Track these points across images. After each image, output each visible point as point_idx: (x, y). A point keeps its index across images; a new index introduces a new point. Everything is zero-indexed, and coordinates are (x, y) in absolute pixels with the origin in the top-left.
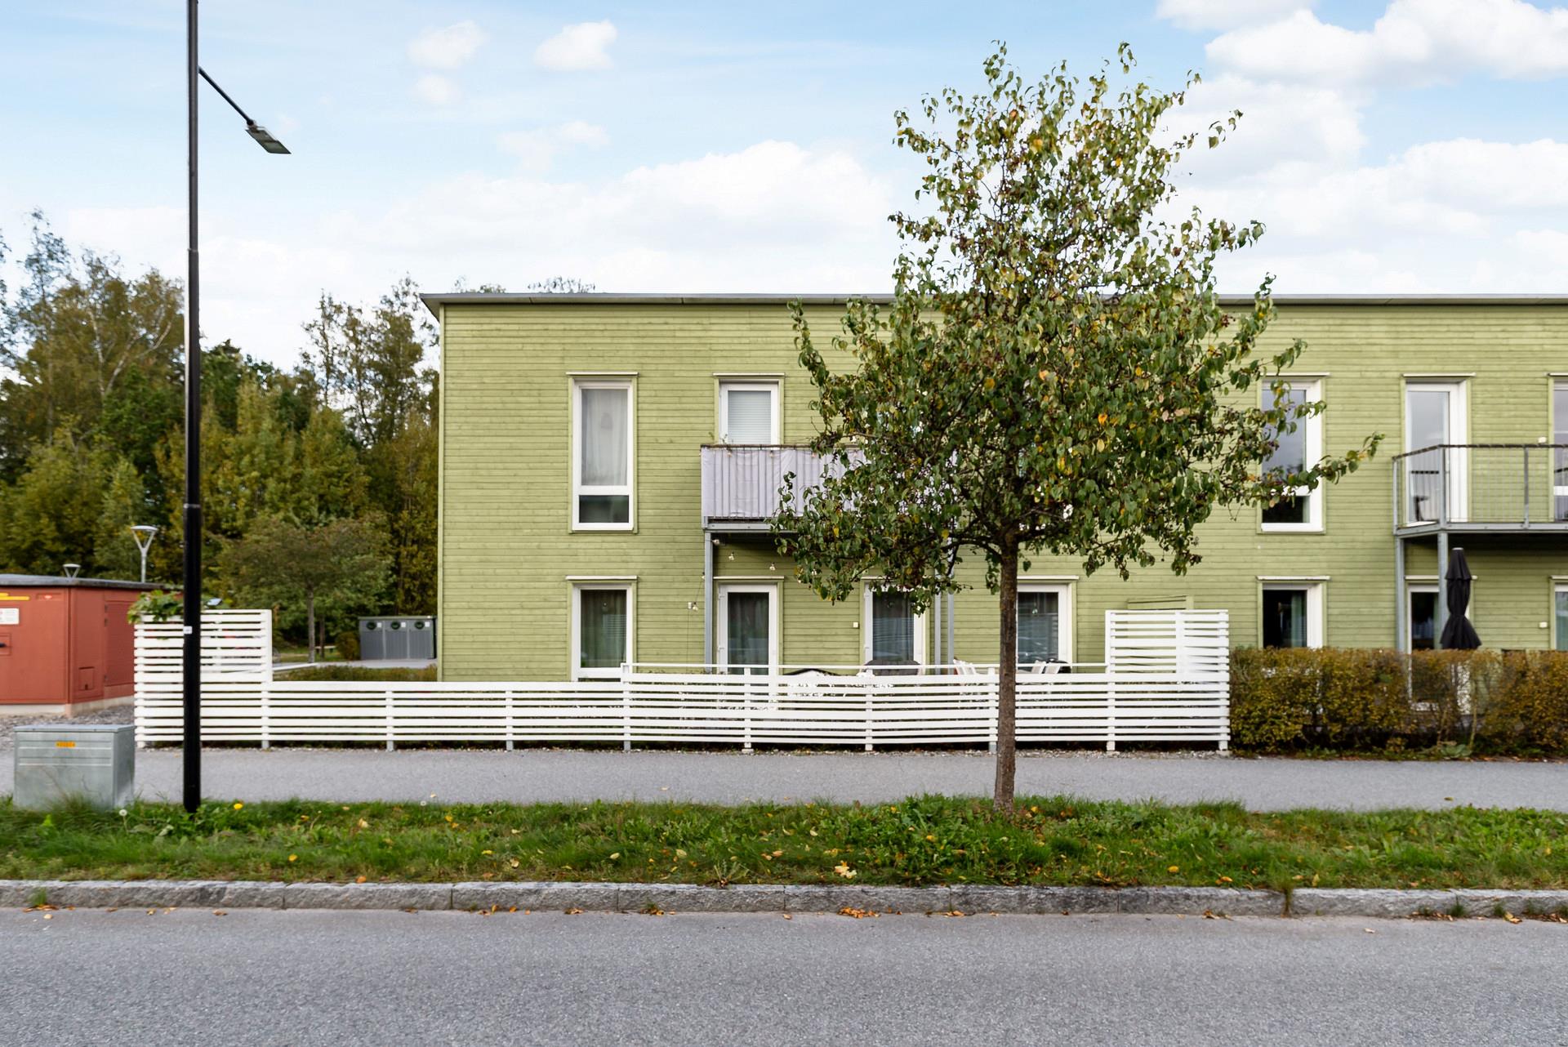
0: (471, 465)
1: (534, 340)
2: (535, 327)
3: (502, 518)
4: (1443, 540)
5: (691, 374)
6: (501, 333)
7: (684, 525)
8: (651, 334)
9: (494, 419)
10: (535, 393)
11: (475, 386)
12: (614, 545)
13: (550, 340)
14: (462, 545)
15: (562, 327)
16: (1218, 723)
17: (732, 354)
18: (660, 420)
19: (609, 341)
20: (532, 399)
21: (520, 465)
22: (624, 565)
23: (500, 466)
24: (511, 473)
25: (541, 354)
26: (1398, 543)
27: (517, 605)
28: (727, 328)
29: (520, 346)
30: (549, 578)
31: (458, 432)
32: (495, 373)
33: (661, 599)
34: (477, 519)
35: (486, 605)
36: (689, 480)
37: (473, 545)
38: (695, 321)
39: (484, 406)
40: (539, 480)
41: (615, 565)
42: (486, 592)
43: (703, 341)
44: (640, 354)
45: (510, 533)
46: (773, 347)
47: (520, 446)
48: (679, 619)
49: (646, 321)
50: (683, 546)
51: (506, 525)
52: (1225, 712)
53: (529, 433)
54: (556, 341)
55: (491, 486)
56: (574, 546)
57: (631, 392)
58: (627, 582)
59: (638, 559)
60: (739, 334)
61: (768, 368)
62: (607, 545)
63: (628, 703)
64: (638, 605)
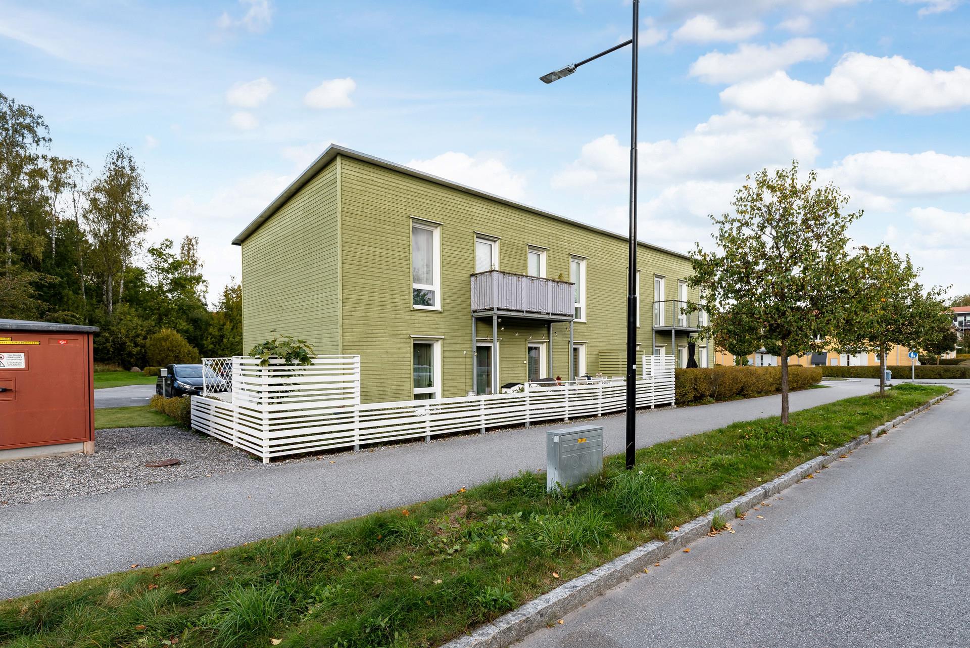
0: (358, 263)
1: (392, 192)
2: (392, 184)
3: (376, 299)
4: (673, 332)
5: (464, 230)
6: (374, 183)
7: (462, 310)
8: (447, 203)
9: (371, 236)
10: (392, 224)
11: (359, 213)
12: (432, 319)
13: (399, 194)
14: (353, 314)
15: (406, 188)
16: (670, 395)
17: (480, 223)
18: (451, 252)
19: (428, 202)
20: (391, 228)
21: (385, 267)
22: (437, 330)
23: (374, 266)
24: (381, 271)
25: (395, 201)
26: (654, 332)
27: (384, 352)
28: (479, 209)
29: (384, 194)
30: (402, 336)
31: (349, 240)
32: (371, 207)
33: (453, 349)
34: (362, 297)
35: (368, 352)
36: (464, 286)
37: (358, 314)
38: (466, 201)
39: (365, 227)
40: (395, 277)
41: (432, 330)
42: (368, 344)
43: (469, 213)
44: (442, 213)
45: (380, 308)
46: (496, 223)
47: (384, 255)
48: (461, 360)
49: (445, 195)
50: (462, 321)
51: (378, 303)
52: (674, 392)
53: (389, 248)
54: (402, 195)
55: (370, 278)
56: (413, 318)
57: (437, 233)
58: (437, 340)
59: (443, 327)
60: (483, 213)
61: (494, 233)
62: (428, 318)
63: (528, 402)
64: (443, 353)
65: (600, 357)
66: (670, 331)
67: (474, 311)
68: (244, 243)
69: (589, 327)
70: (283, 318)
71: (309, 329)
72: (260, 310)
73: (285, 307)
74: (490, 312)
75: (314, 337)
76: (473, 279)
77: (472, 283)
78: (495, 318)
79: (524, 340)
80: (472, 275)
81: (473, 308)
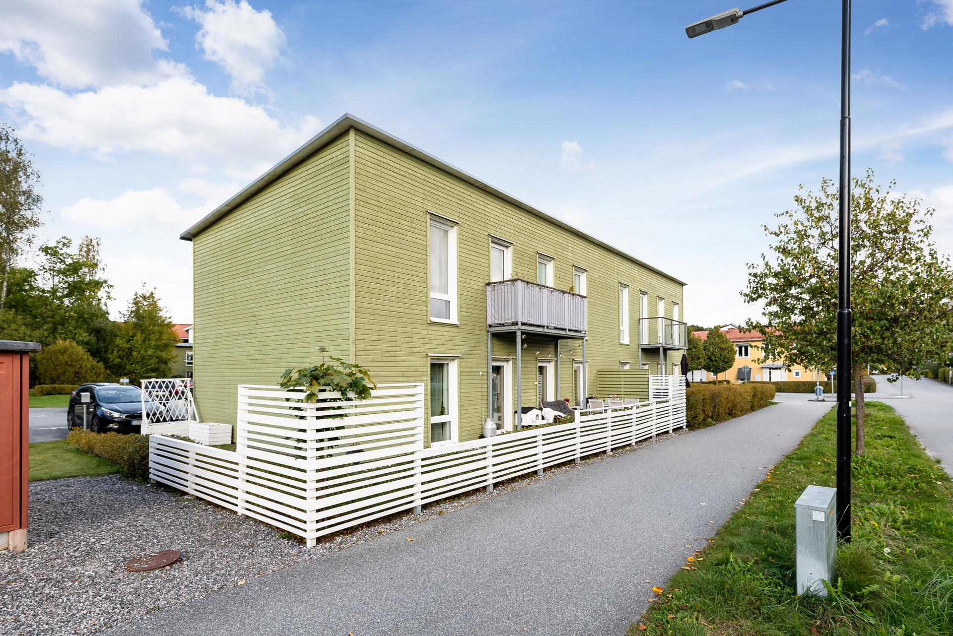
0: (372, 264)
1: (409, 181)
2: (409, 171)
3: (391, 309)
4: (661, 349)
5: (480, 231)
6: (390, 168)
7: (478, 324)
8: (464, 199)
9: (386, 232)
10: (409, 219)
11: (374, 202)
12: (449, 334)
13: (417, 184)
14: (367, 327)
15: (423, 177)
16: (682, 418)
17: (495, 225)
18: (468, 256)
19: (445, 196)
20: (407, 223)
21: (401, 270)
22: (453, 347)
23: (390, 268)
24: (397, 275)
25: (412, 191)
26: (640, 350)
28: (494, 208)
29: (401, 182)
30: (418, 355)
31: (363, 235)
32: (387, 197)
33: (469, 370)
34: (376, 307)
35: (383, 374)
36: (480, 296)
37: (373, 327)
38: (482, 199)
39: (380, 220)
40: (411, 283)
41: (449, 347)
42: (382, 364)
43: (485, 213)
44: (459, 210)
45: (395, 320)
46: (509, 226)
47: (401, 256)
48: (476, 382)
49: (462, 190)
50: (478, 337)
51: (393, 314)
52: (685, 414)
53: (406, 247)
54: (420, 186)
55: (385, 283)
56: (430, 332)
57: (453, 233)
58: (453, 359)
59: (459, 343)
60: (497, 214)
61: (507, 237)
62: (445, 333)
63: (579, 434)
64: (461, 374)
65: (599, 376)
66: (658, 349)
67: (490, 326)
68: (197, 239)
69: (590, 344)
70: (257, 331)
71: (300, 345)
72: (221, 320)
73: (261, 317)
74: (513, 327)
75: (309, 354)
76: (489, 288)
77: (488, 293)
78: (519, 334)
79: (534, 359)
80: (488, 284)
81: (489, 322)
